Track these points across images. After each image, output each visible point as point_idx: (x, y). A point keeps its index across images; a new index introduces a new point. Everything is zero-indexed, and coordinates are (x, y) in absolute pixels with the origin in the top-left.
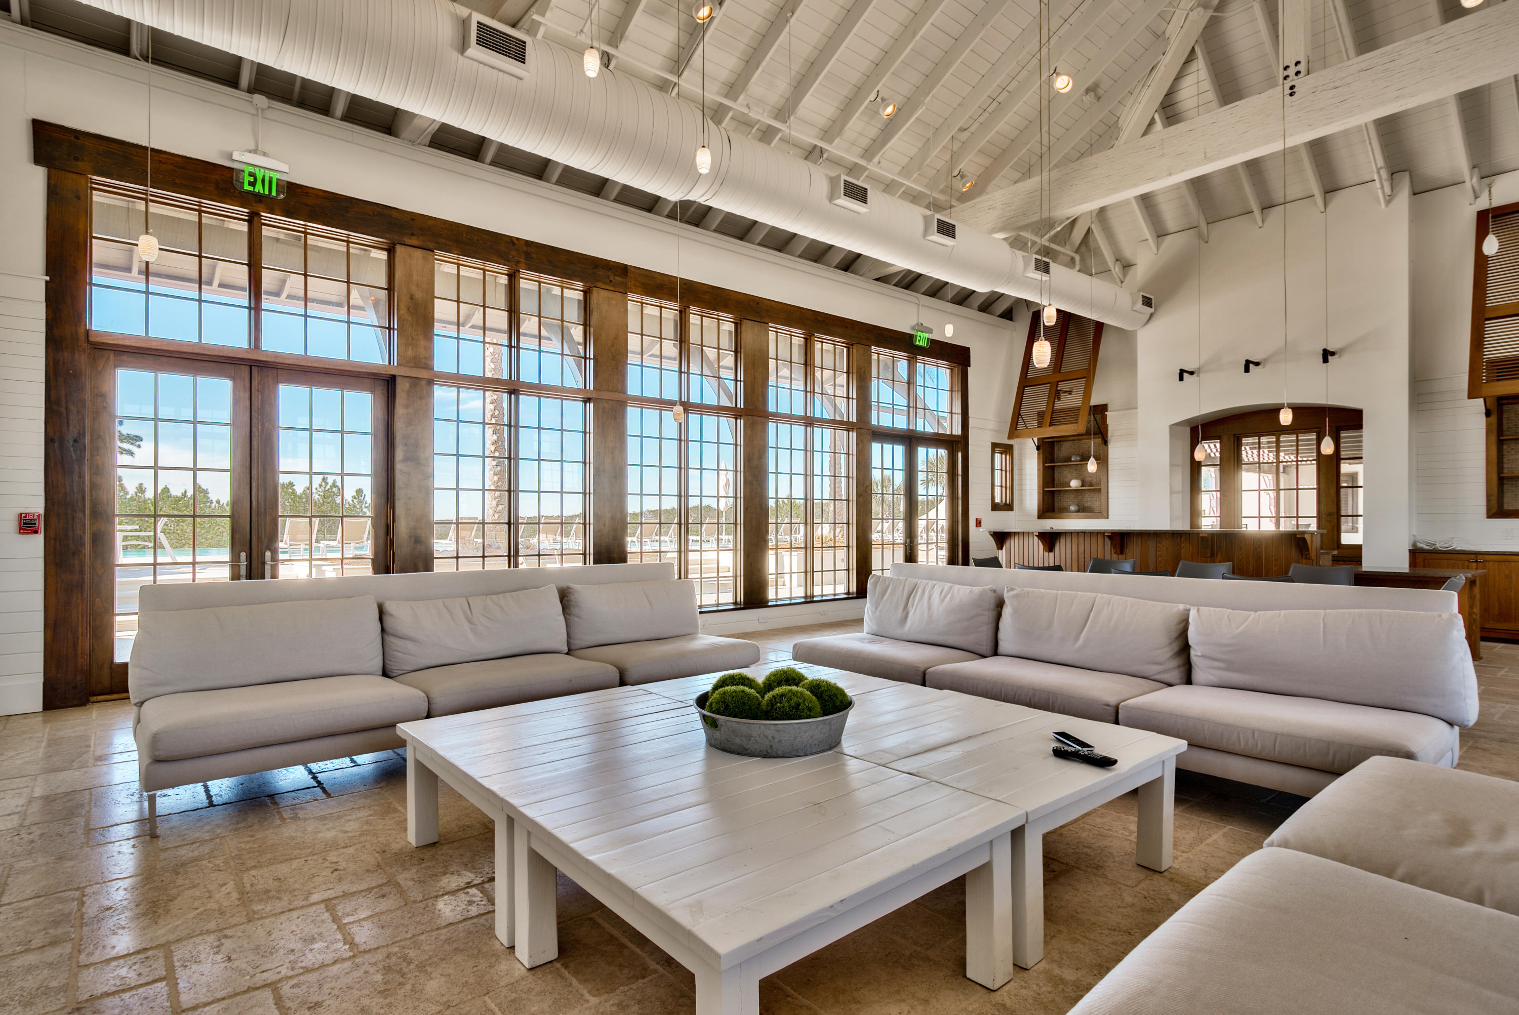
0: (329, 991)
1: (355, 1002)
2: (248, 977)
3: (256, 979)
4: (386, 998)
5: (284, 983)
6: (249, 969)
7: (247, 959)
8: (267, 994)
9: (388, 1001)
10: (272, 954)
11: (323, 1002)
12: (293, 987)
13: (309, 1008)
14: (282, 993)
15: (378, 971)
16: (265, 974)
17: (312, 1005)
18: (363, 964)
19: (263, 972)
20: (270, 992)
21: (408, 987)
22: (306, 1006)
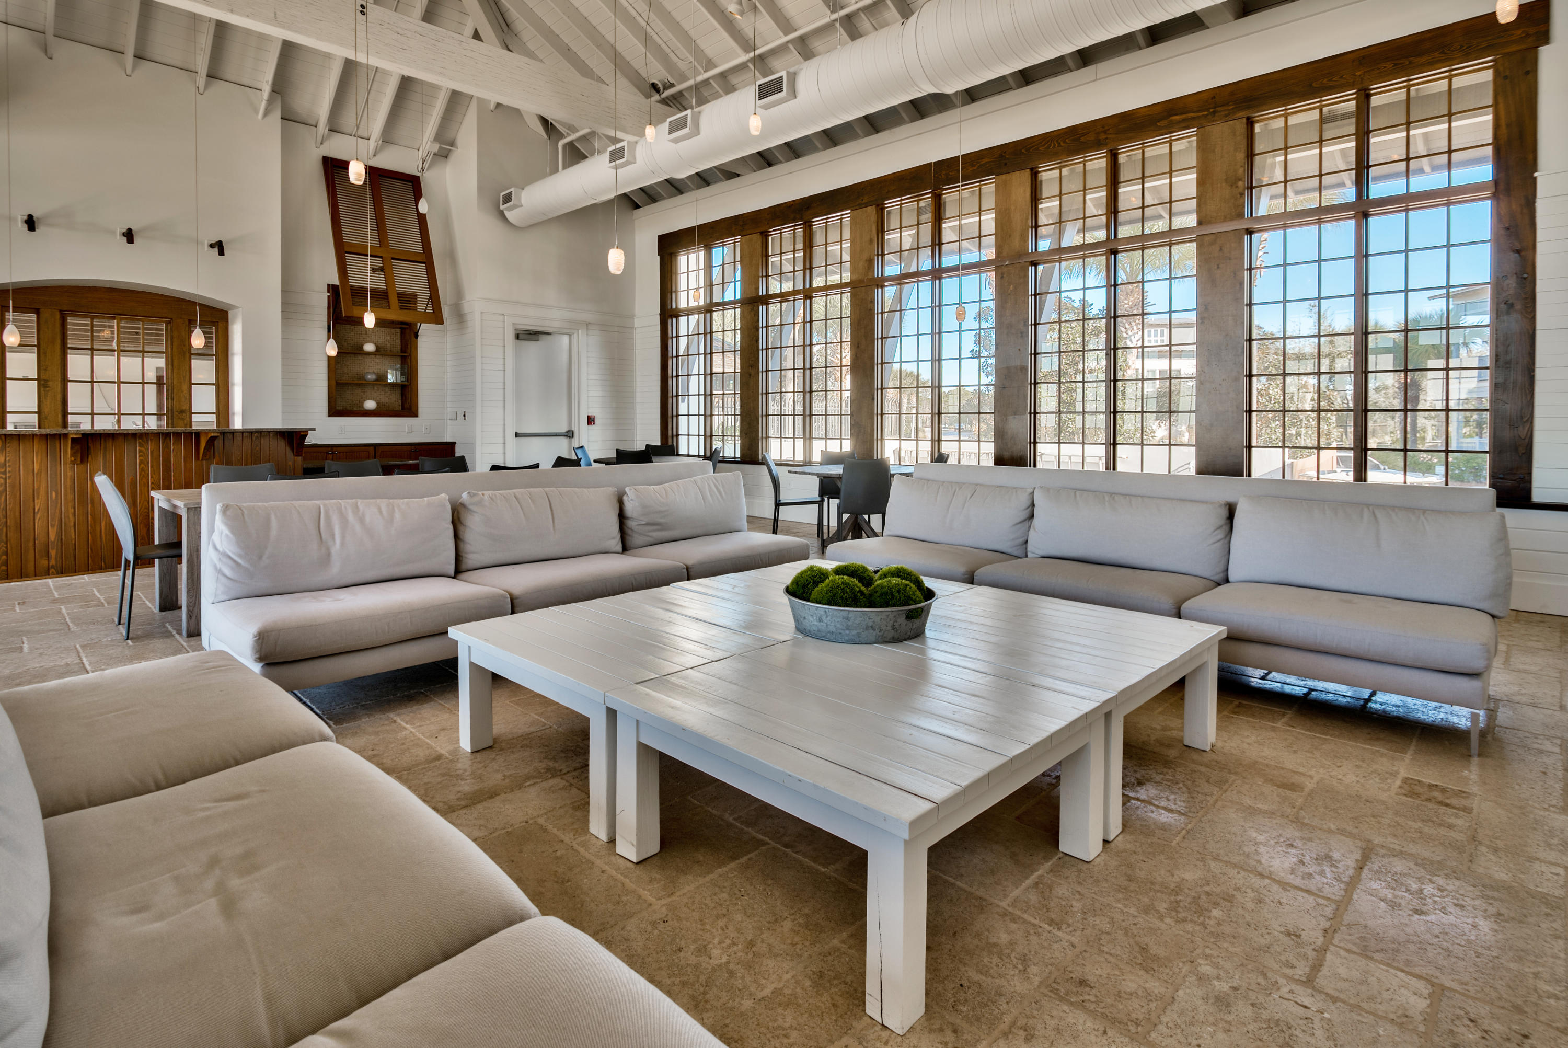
0: (1266, 936)
1: (1259, 911)
2: (1326, 1015)
3: (1320, 1005)
4: (1233, 895)
5: (1297, 977)
6: (1317, 1024)
7: (1309, 1039)
8: (1322, 980)
9: (1235, 893)
10: (1278, 1020)
11: (1282, 933)
12: (1293, 967)
13: (1299, 936)
14: (1307, 970)
15: (1209, 918)
16: (1306, 1003)
17: (1293, 937)
18: (1212, 933)
19: (1306, 1007)
20: (1317, 980)
21: (1207, 888)
22: (1299, 940)
